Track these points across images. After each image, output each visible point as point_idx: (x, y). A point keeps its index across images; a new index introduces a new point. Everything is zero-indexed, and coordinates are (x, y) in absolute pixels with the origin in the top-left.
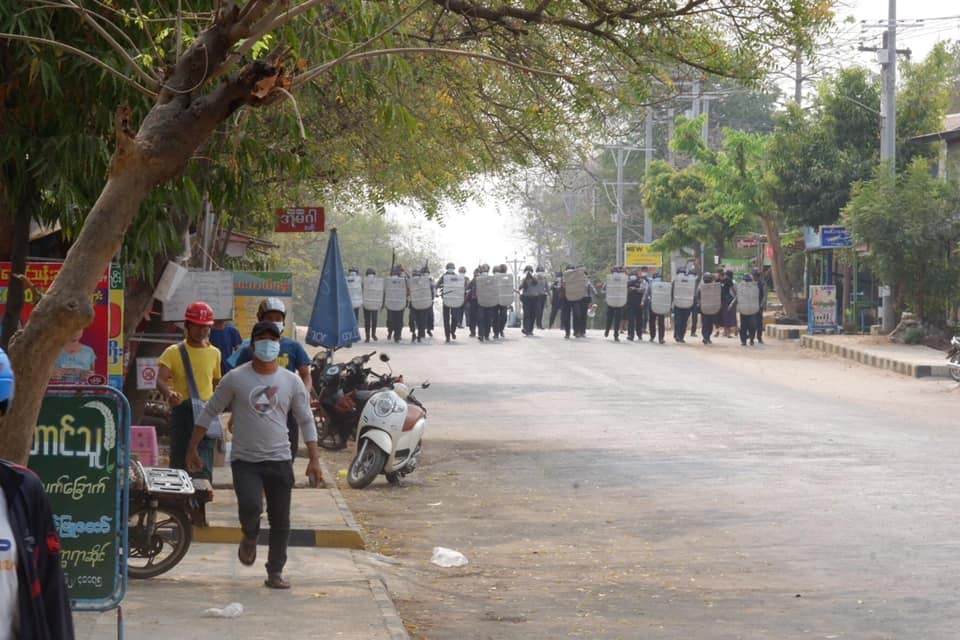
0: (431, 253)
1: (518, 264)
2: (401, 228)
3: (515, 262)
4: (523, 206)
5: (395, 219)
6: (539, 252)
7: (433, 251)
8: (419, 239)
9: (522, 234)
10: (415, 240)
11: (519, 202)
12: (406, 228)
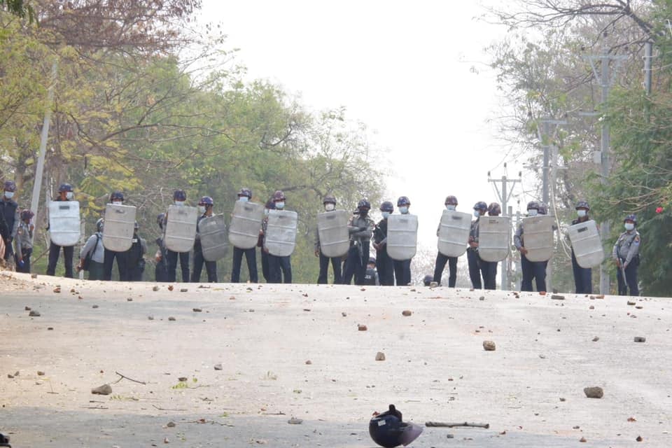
0: (359, 161)
1: (509, 185)
2: (310, 119)
3: (504, 180)
4: (518, 87)
5: (299, 102)
6: (546, 164)
7: (363, 158)
8: (339, 138)
9: (516, 133)
10: (333, 139)
11: (511, 81)
12: (317, 117)
